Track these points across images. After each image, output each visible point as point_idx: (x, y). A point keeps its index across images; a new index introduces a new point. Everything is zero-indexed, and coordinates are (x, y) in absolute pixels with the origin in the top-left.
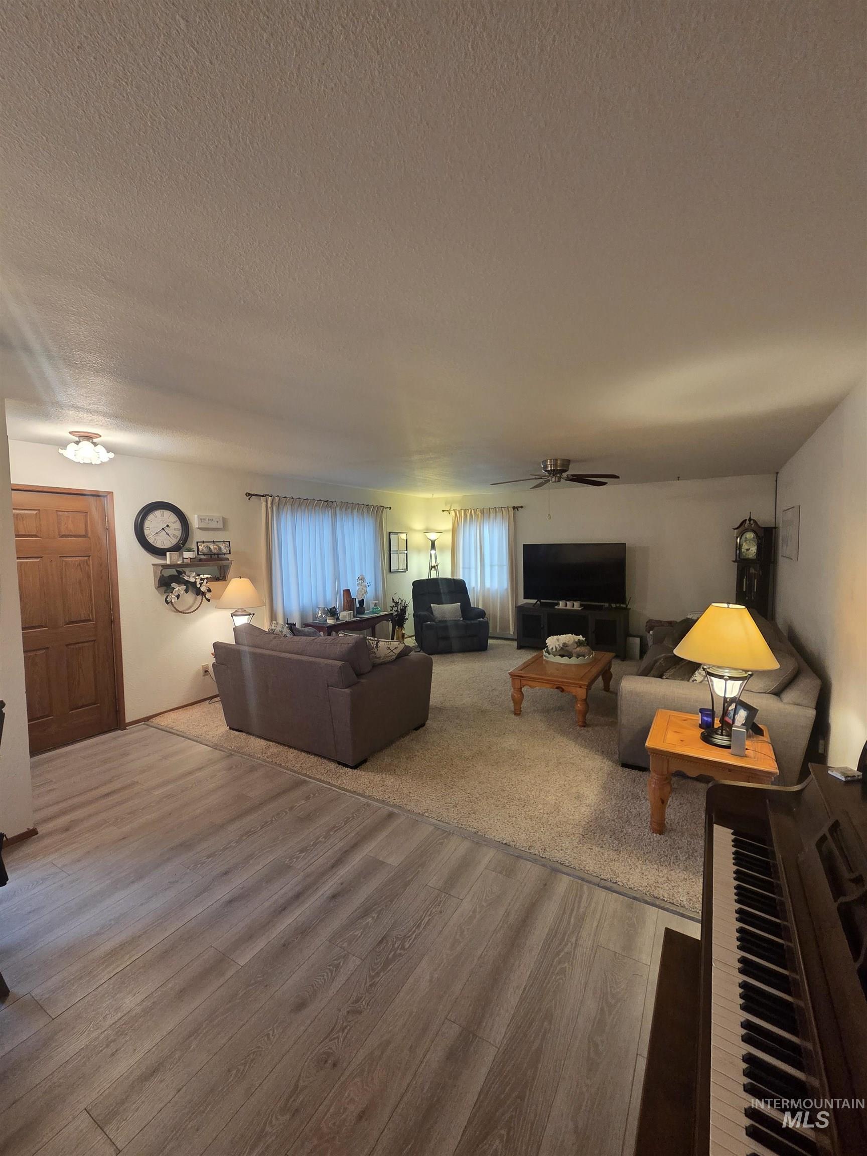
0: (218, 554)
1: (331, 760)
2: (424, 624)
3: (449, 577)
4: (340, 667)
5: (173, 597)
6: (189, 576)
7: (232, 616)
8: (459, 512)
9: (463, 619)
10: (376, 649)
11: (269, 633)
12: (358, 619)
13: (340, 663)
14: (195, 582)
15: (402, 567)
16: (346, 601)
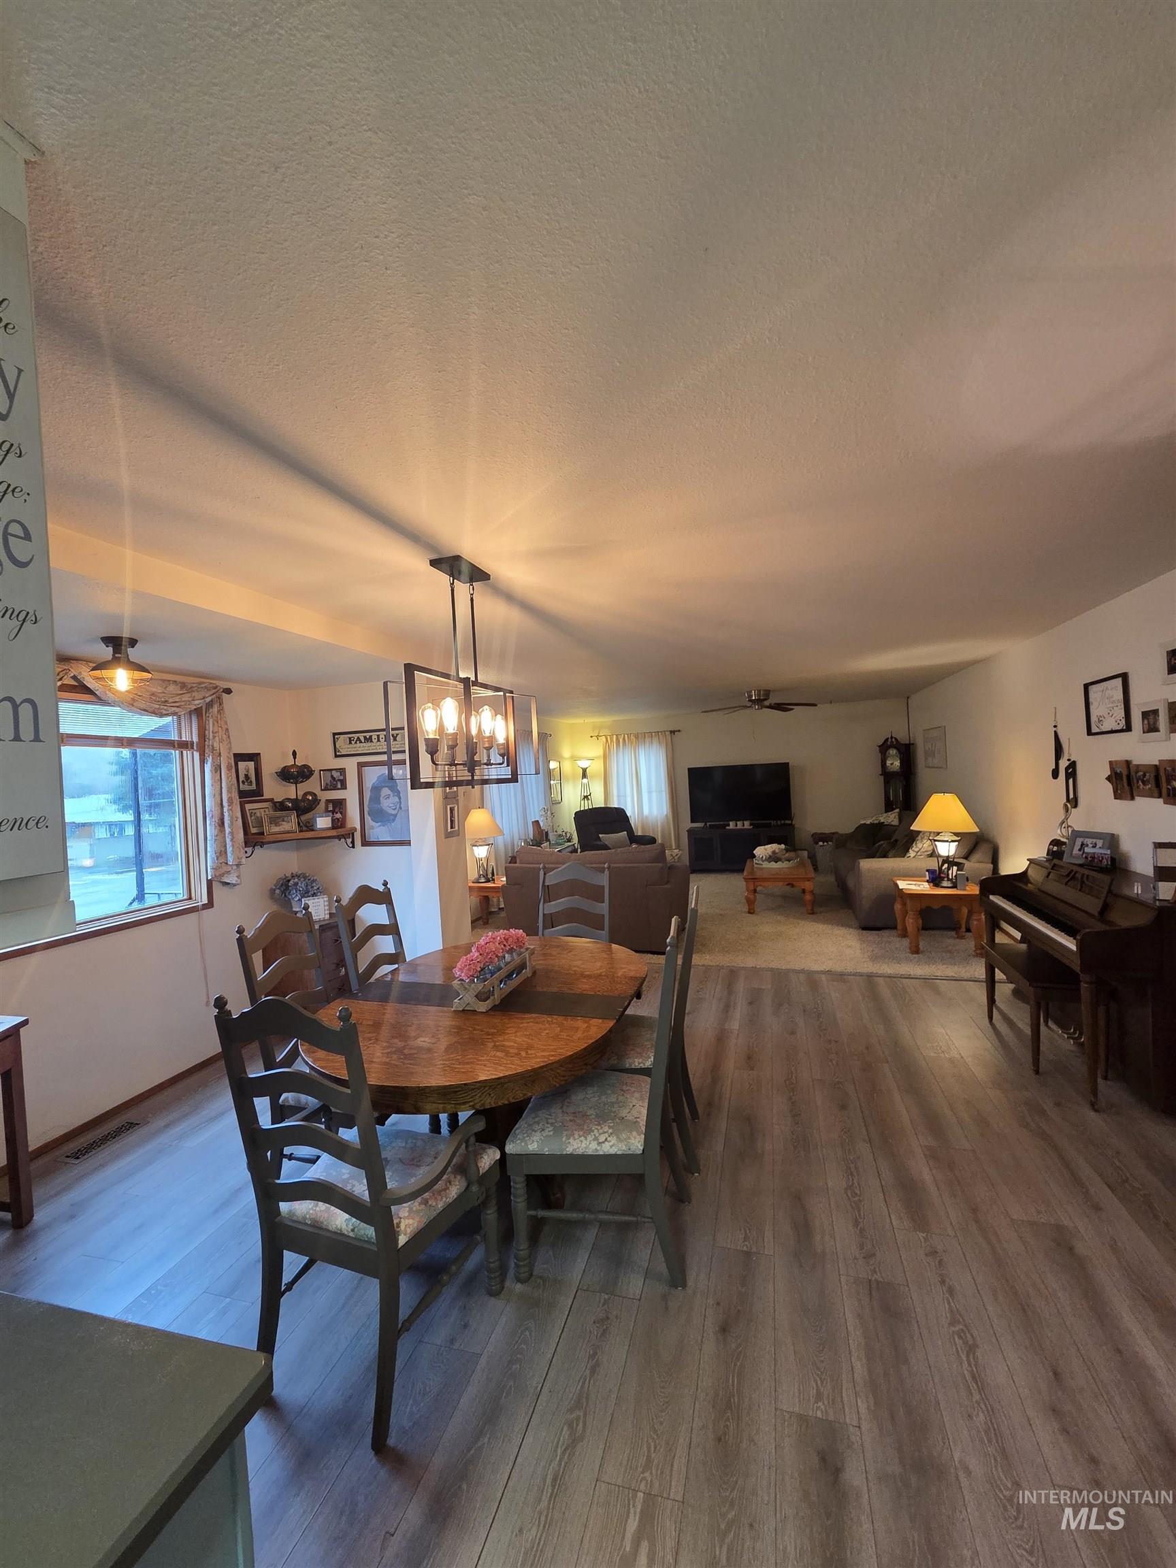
8: (611, 738)
15: (558, 797)
16: (537, 833)
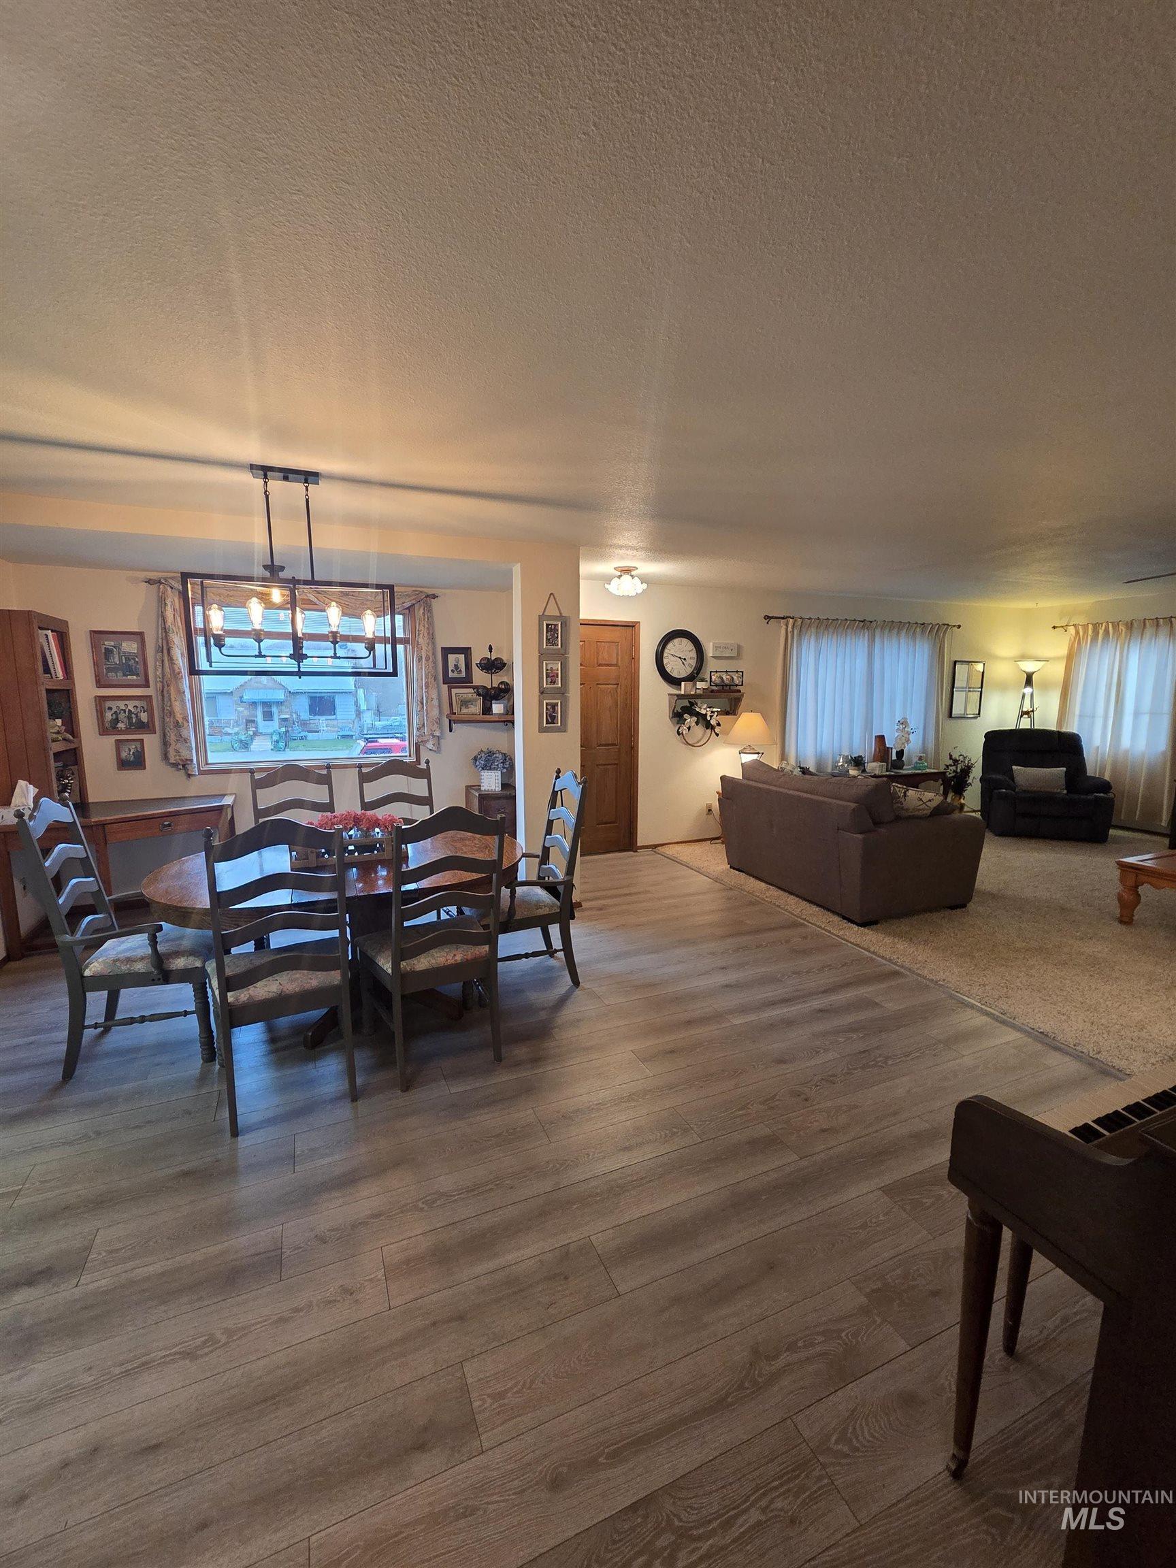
0: (730, 685)
1: (834, 912)
2: (996, 791)
3: (1054, 729)
4: (854, 809)
5: (684, 729)
6: (700, 708)
7: (740, 753)
8: (1084, 629)
9: (1068, 792)
10: (903, 799)
11: (778, 770)
12: (893, 773)
13: (853, 805)
14: (706, 714)
15: (972, 710)
16: (878, 750)
